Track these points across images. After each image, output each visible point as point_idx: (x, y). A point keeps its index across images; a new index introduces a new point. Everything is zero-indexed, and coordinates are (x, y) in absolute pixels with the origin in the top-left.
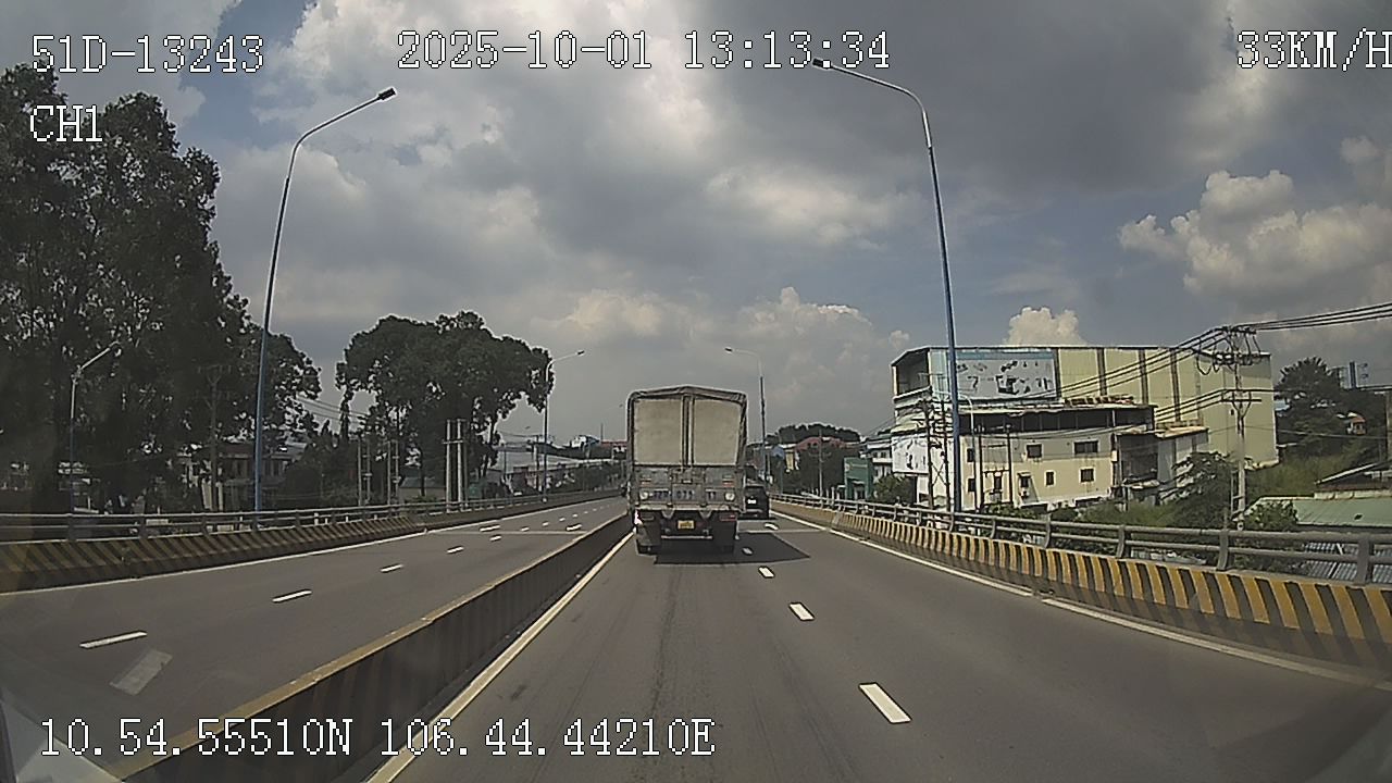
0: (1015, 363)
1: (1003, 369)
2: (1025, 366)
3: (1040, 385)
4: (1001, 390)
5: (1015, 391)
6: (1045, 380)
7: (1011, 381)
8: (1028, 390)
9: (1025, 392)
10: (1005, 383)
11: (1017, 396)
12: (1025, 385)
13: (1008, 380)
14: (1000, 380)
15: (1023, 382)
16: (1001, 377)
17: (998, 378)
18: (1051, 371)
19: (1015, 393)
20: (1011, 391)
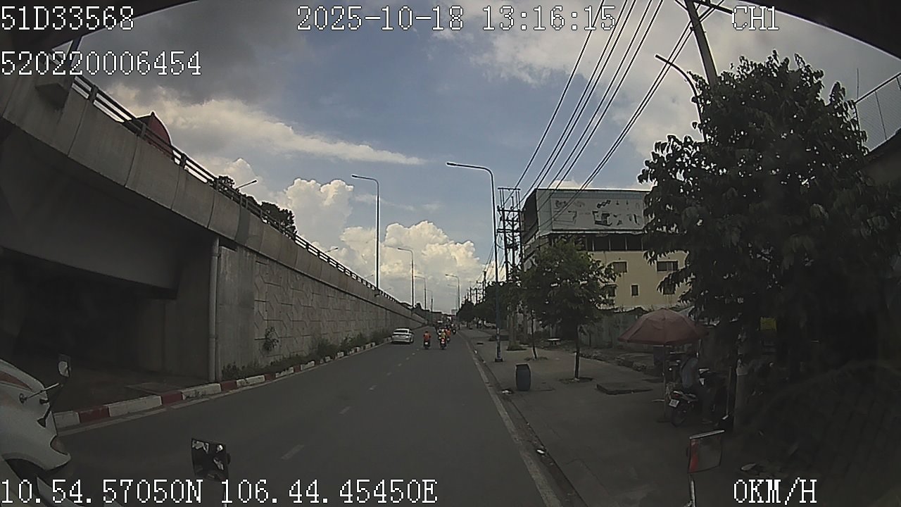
1: (599, 206)
3: (631, 220)
4: (597, 223)
5: (608, 224)
6: (635, 216)
7: (605, 216)
8: (620, 222)
9: (618, 224)
10: (600, 215)
11: (609, 228)
12: (617, 219)
13: (603, 214)
14: (596, 214)
15: (615, 216)
17: (594, 212)
18: (639, 208)
19: (609, 225)
20: (605, 223)
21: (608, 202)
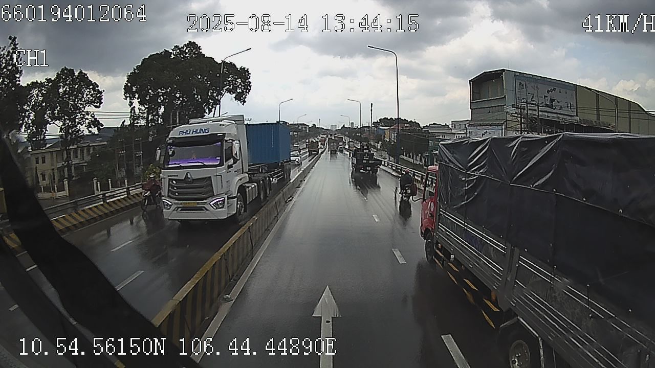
1: (548, 92)
2: (560, 92)
3: (567, 106)
4: (547, 106)
5: (554, 107)
6: (570, 104)
7: (552, 101)
8: (561, 108)
9: (559, 109)
10: (549, 100)
11: (554, 111)
12: (560, 105)
13: (551, 99)
15: (558, 102)
16: (547, 97)
17: (545, 97)
18: (573, 98)
19: (554, 109)
20: (551, 107)
21: (554, 89)
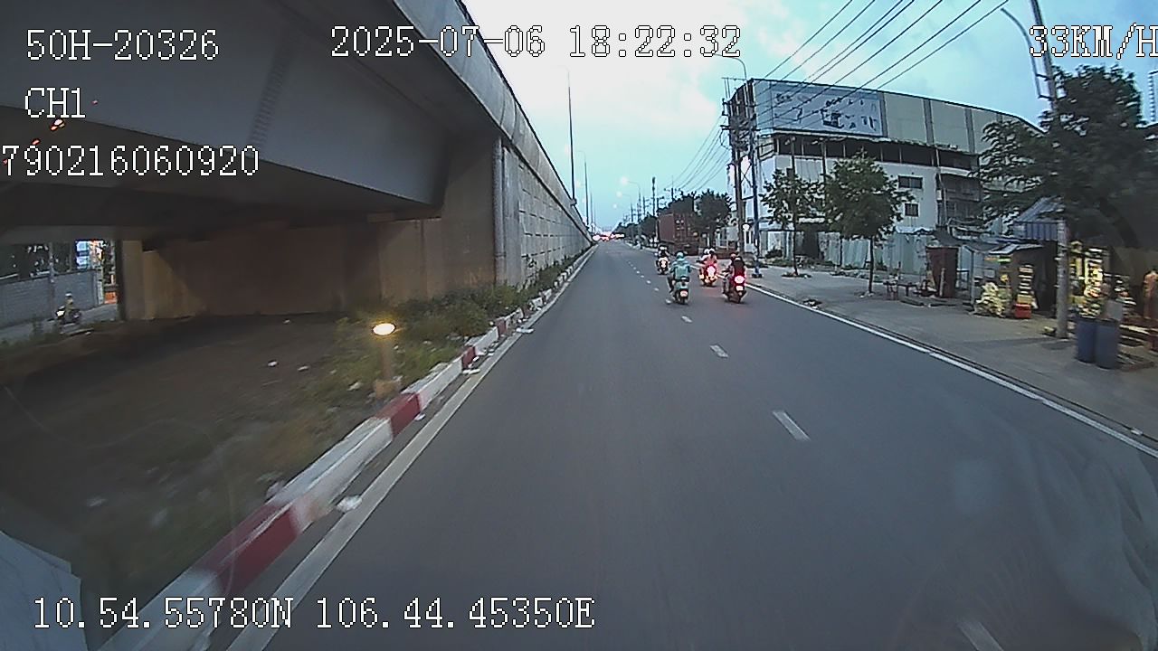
0: (839, 100)
1: (828, 104)
2: (850, 103)
3: (866, 123)
4: (826, 123)
5: (839, 125)
6: (870, 119)
7: (836, 115)
8: (853, 125)
9: (851, 127)
10: (830, 115)
11: (840, 130)
12: (850, 121)
13: (833, 114)
14: (825, 113)
15: (848, 117)
16: (825, 111)
17: (822, 111)
18: (876, 110)
19: (840, 128)
20: (835, 125)
